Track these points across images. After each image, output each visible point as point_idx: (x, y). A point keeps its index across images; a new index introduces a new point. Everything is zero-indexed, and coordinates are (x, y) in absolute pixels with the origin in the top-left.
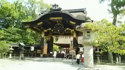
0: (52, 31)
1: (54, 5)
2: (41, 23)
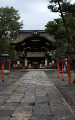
0: (31, 49)
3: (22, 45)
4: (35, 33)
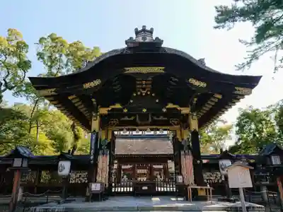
0: (125, 111)
1: (140, 29)
2: (97, 82)
3: (87, 86)
4: (144, 39)
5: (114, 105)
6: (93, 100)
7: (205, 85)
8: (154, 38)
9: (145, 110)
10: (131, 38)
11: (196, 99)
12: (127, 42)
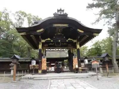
0: (52, 41)
1: (59, 9)
3: (38, 31)
5: (47, 39)
6: (40, 37)
7: (83, 32)
8: (64, 13)
9: (59, 41)
10: (56, 13)
11: (79, 37)
12: (54, 14)
